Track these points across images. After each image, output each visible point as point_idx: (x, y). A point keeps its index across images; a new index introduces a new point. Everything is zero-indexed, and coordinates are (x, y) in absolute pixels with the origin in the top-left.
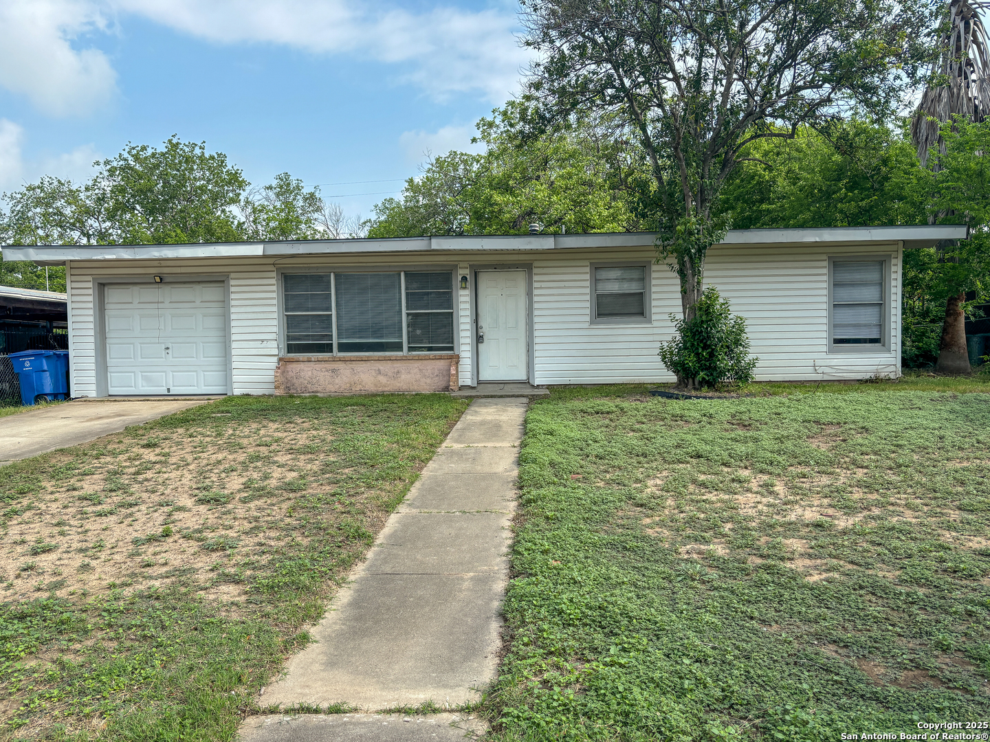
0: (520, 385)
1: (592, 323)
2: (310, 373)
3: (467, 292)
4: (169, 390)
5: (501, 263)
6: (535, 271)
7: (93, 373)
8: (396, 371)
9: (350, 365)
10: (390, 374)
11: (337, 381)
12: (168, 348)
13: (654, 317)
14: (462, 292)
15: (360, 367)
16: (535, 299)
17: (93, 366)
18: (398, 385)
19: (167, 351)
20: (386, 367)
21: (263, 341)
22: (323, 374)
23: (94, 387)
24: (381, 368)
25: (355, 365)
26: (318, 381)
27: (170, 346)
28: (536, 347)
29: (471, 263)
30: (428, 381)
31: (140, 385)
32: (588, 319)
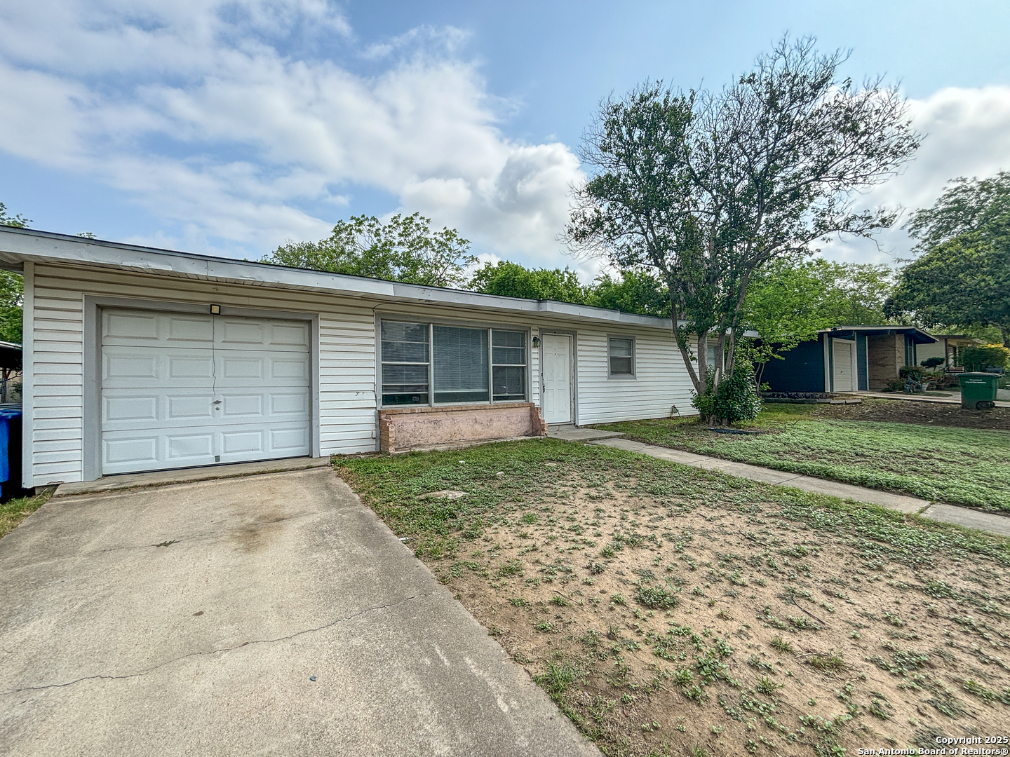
0: (568, 426)
1: (609, 378)
2: (412, 425)
3: (536, 350)
4: (217, 458)
5: (559, 328)
6: (578, 337)
7: (79, 444)
8: (489, 419)
9: (450, 416)
10: (485, 423)
11: (439, 432)
12: (218, 402)
13: (638, 375)
14: (534, 350)
15: (460, 417)
16: (579, 358)
17: (79, 433)
18: (491, 432)
19: (217, 406)
20: (480, 416)
21: (358, 392)
22: (425, 426)
23: (78, 466)
24: (477, 417)
25: (455, 415)
26: (420, 434)
27: (221, 399)
28: (579, 396)
29: (540, 326)
30: (514, 427)
31: (167, 455)
32: (606, 375)
